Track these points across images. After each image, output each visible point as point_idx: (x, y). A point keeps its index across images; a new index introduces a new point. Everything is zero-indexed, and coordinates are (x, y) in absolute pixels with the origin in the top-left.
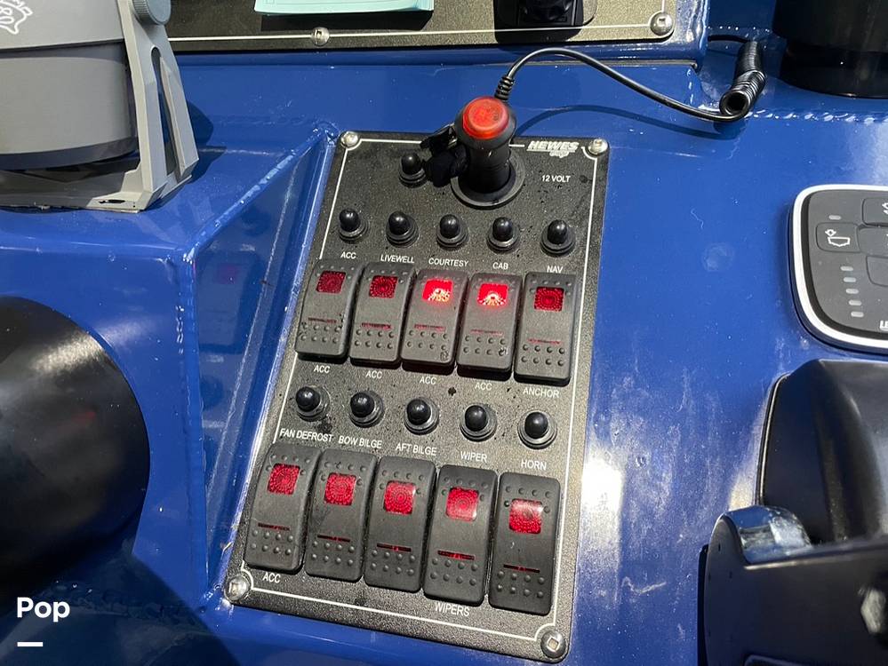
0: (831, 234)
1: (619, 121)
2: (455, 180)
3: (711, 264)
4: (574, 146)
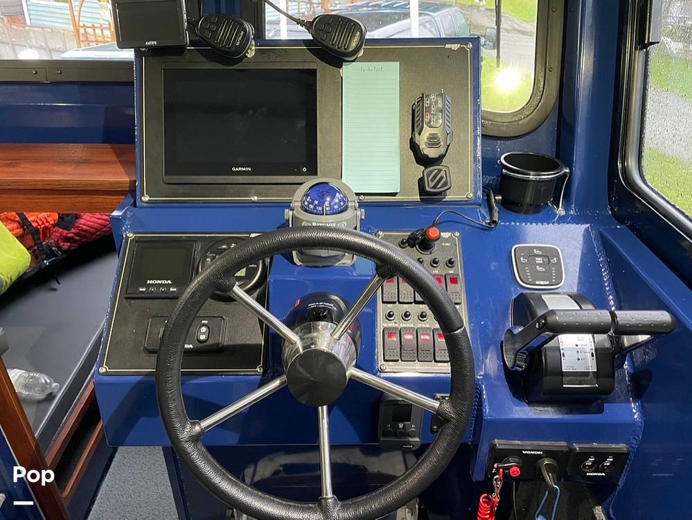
0: (522, 259)
1: (460, 226)
2: (417, 246)
3: (492, 268)
4: (450, 234)
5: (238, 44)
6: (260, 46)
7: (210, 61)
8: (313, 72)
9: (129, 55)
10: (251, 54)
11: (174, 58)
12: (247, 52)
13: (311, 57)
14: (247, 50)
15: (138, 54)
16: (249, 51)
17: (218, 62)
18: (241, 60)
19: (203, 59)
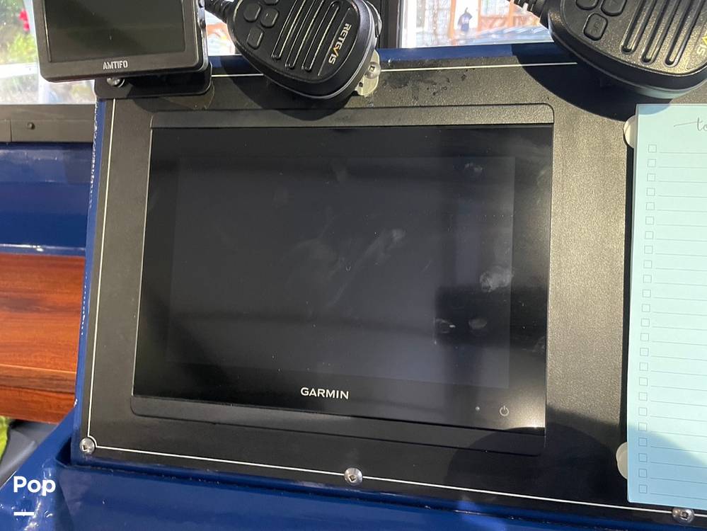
5: (333, 59)
6: (394, 65)
7: (265, 109)
8: (542, 134)
9: (82, 93)
10: (367, 87)
11: (181, 101)
12: (358, 82)
13: (535, 89)
14: (359, 77)
15: (103, 92)
16: (364, 80)
17: (283, 110)
18: (340, 103)
19: (249, 103)
